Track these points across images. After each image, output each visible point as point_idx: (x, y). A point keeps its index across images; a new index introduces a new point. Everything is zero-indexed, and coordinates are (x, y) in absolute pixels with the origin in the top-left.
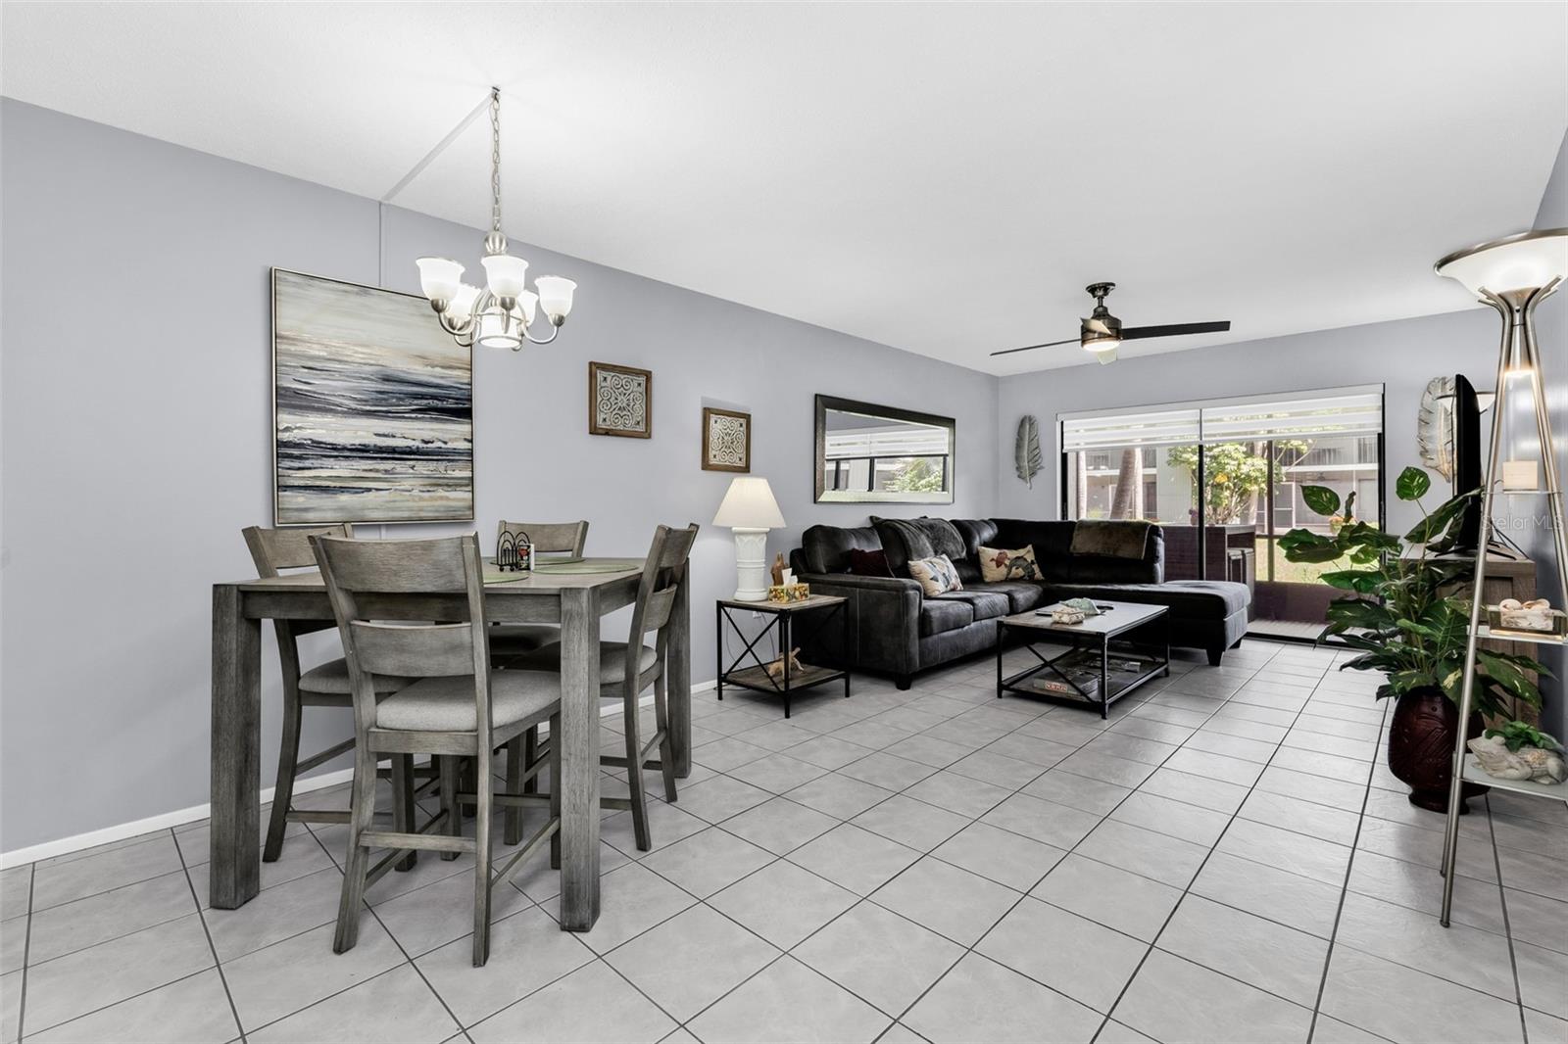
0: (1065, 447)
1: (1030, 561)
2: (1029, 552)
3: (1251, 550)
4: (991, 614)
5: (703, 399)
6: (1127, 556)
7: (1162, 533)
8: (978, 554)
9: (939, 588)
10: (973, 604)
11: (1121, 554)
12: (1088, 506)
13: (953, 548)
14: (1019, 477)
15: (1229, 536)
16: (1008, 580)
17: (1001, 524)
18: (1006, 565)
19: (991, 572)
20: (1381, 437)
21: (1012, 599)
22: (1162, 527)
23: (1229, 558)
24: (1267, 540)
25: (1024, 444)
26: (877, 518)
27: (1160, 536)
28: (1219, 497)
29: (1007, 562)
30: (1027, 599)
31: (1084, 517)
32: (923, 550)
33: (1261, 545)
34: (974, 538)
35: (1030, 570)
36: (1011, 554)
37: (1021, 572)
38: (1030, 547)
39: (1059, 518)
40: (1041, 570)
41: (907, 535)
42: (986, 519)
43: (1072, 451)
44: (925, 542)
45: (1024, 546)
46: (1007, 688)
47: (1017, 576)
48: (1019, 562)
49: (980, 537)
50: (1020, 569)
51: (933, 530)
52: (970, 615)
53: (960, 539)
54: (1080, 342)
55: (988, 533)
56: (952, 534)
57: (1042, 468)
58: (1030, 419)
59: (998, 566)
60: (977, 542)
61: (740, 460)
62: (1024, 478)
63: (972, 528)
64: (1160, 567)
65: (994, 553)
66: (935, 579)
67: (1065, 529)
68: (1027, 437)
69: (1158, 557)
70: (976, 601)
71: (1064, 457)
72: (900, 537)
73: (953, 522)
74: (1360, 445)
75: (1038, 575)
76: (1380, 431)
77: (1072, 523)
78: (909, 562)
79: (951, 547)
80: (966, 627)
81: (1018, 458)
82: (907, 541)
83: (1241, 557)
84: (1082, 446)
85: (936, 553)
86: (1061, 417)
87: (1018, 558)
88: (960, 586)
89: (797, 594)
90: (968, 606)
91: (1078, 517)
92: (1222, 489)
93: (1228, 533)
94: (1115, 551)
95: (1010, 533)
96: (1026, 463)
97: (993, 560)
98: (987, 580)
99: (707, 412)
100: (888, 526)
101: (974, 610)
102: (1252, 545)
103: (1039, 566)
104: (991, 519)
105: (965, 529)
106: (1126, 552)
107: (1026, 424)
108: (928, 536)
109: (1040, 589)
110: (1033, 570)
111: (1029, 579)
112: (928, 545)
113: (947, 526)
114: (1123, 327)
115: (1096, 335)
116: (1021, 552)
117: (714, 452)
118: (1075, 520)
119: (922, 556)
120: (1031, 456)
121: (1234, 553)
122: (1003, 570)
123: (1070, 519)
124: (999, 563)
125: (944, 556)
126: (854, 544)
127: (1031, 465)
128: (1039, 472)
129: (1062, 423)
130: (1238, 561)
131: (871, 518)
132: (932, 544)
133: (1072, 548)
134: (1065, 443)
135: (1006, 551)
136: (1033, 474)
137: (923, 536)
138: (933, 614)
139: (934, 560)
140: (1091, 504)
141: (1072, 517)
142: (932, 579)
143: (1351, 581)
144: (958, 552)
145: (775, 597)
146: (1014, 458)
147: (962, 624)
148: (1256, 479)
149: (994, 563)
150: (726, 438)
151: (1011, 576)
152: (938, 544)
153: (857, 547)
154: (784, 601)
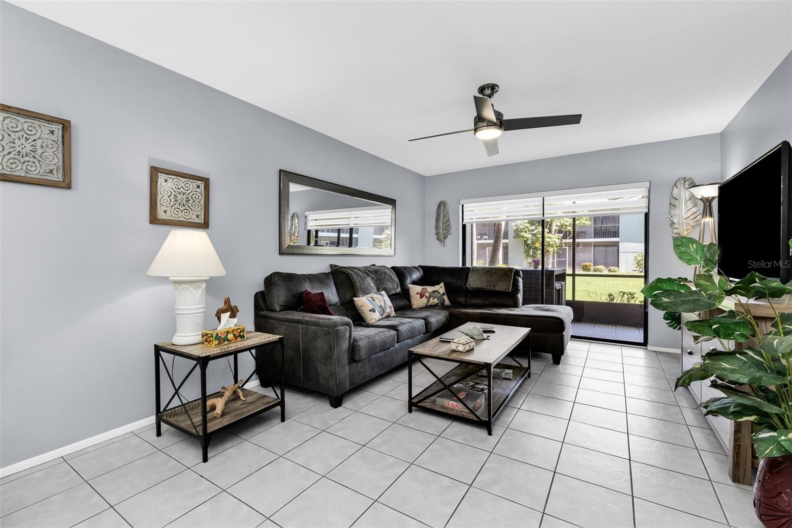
0: (464, 221)
1: (442, 293)
2: (441, 287)
3: (564, 283)
4: (411, 336)
5: (150, 159)
6: (501, 290)
7: (522, 275)
8: (408, 290)
9: (374, 317)
10: (397, 330)
11: (497, 288)
12: (477, 258)
13: (391, 286)
14: (437, 239)
15: (556, 275)
16: (428, 307)
17: (426, 269)
18: (426, 297)
19: (417, 302)
20: (647, 215)
21: (427, 323)
22: (522, 271)
23: (556, 288)
24: (572, 277)
25: (440, 219)
26: (336, 266)
27: (520, 276)
28: (536, 254)
29: (427, 295)
30: (438, 322)
31: (475, 265)
32: (367, 288)
33: (569, 280)
34: (407, 279)
35: (442, 299)
36: (430, 289)
37: (436, 301)
38: (442, 284)
39: (461, 266)
40: (449, 299)
41: (355, 278)
42: (417, 265)
43: (468, 223)
44: (370, 283)
45: (439, 284)
46: (415, 405)
47: (434, 304)
48: (435, 294)
49: (411, 278)
50: (436, 299)
51: (377, 274)
52: (394, 339)
53: (396, 279)
54: (474, 131)
55: (416, 275)
56: (391, 276)
57: (451, 234)
58: (444, 203)
59: (421, 298)
60: (409, 281)
61: (198, 216)
62: (440, 240)
63: (405, 271)
64: (520, 296)
65: (419, 288)
66: (373, 310)
67: (463, 272)
68: (442, 215)
69: (519, 290)
70: (400, 328)
71: (464, 227)
72: (350, 279)
73: (393, 268)
74: (595, 230)
75: (447, 302)
76: (647, 211)
77: (469, 269)
78: (354, 298)
79: (389, 285)
80: (392, 348)
81: (437, 227)
82: (355, 283)
83: (560, 288)
84: (474, 220)
85: (378, 290)
86: (462, 202)
87: (434, 291)
88: (393, 314)
89: (230, 336)
90: (393, 332)
91: (472, 265)
92: (537, 250)
93: (555, 274)
94: (494, 286)
95: (430, 275)
96: (441, 231)
97: (418, 293)
98: (414, 307)
99: (155, 171)
100: (342, 272)
101: (398, 335)
102: (564, 280)
103: (448, 297)
104: (419, 266)
105: (401, 272)
106: (501, 287)
107: (442, 205)
108: (373, 278)
109: (447, 313)
110: (444, 300)
111: (442, 306)
112: (372, 284)
113: (387, 271)
114: (505, 118)
115: (485, 124)
116: (436, 288)
117: (164, 208)
118: (470, 267)
119: (366, 292)
120: (444, 226)
121: (557, 285)
122: (424, 300)
123: (467, 266)
124: (422, 296)
125: (383, 293)
126: (307, 287)
127: (444, 232)
128: (449, 236)
129: (463, 205)
130: (559, 289)
131: (331, 265)
132: (376, 284)
133: (467, 285)
134: (464, 218)
135: (426, 287)
136: (445, 237)
137: (369, 279)
138: (361, 343)
139: (375, 296)
140: (479, 257)
141: (468, 265)
142: (370, 311)
143: (711, 327)
144: (394, 289)
145: (206, 340)
146: (435, 228)
147: (387, 347)
148: (552, 245)
149: (419, 295)
150: (179, 197)
151: (429, 304)
152: (380, 283)
153: (309, 290)
154: (213, 345)
